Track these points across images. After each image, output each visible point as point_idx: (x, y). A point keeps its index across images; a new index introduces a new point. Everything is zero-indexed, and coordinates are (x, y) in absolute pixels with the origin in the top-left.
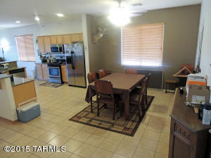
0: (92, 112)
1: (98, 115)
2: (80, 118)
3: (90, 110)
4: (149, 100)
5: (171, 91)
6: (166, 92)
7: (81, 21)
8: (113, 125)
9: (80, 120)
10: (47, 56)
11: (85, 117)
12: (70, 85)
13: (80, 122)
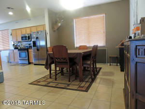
0: (50, 78)
1: (56, 79)
2: (39, 82)
3: (49, 77)
4: (98, 69)
5: (114, 64)
6: (110, 65)
7: (44, 17)
8: (68, 85)
9: (39, 84)
10: (18, 44)
11: (44, 81)
12: (35, 64)
13: (39, 85)
